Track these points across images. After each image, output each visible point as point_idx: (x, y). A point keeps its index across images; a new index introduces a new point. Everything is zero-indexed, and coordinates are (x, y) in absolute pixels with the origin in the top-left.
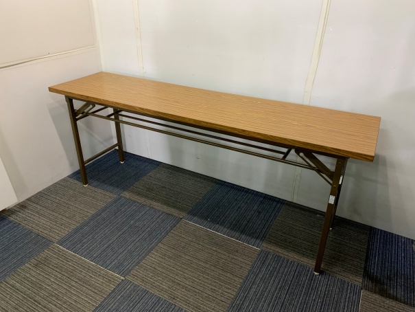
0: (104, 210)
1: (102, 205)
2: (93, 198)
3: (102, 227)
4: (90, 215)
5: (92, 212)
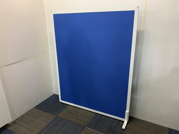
0: (50, 123)
2: (46, 117)
5: (46, 125)
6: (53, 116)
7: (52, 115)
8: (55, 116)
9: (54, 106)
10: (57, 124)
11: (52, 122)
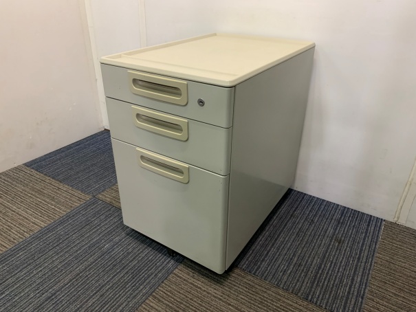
0: (62, 222)
1: (63, 212)
2: (53, 199)
3: (51, 253)
4: (36, 229)
5: (43, 225)
6: (82, 196)
7: (78, 193)
8: (88, 197)
9: (92, 165)
10: (88, 227)
11: (68, 217)
